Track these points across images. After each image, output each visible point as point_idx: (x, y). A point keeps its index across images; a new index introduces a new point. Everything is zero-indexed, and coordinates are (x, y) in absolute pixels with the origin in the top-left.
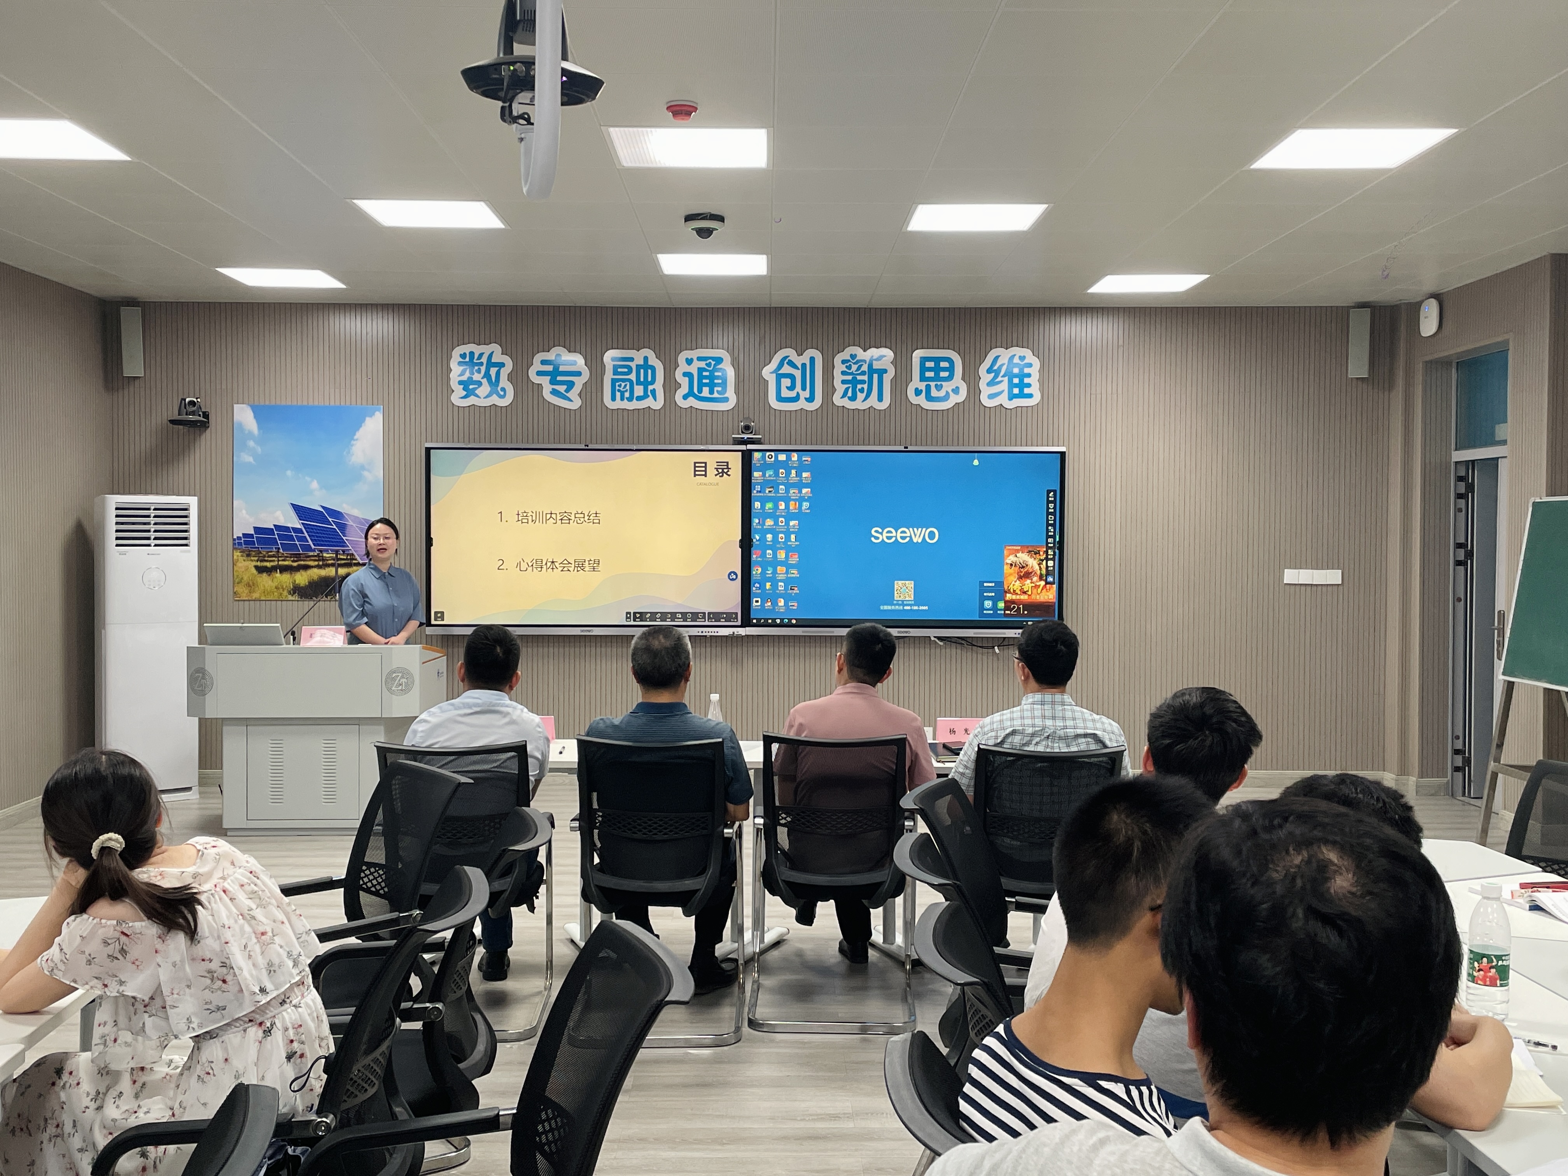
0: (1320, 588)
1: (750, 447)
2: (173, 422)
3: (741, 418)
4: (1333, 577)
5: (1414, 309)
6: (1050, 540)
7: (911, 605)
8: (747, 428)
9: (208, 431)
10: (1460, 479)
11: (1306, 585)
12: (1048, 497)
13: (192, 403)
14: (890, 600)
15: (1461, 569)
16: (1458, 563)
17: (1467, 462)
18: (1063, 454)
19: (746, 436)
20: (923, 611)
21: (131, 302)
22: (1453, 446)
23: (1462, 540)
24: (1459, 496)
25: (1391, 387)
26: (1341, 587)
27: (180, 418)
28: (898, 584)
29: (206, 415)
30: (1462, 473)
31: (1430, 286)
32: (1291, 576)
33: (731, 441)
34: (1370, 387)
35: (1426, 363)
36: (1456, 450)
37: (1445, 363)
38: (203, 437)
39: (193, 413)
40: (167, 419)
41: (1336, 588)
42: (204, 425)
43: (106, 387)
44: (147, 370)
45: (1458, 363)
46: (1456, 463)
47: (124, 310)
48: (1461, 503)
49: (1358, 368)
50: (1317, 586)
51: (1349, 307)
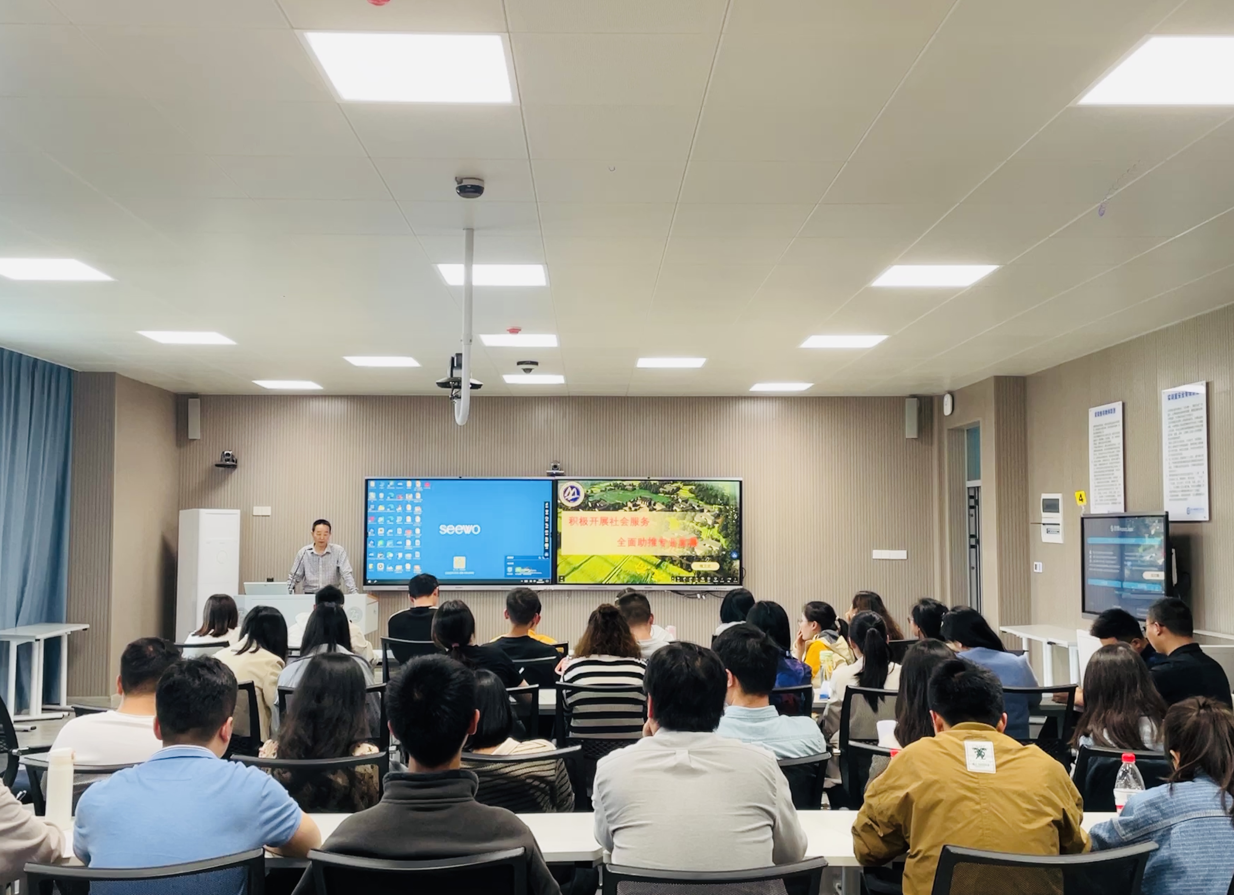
0: (894, 562)
1: (557, 478)
2: (217, 465)
3: (552, 461)
4: (902, 554)
5: (941, 398)
9: (236, 471)
10: (971, 497)
11: (886, 560)
13: (228, 455)
15: (973, 550)
16: (972, 547)
17: (974, 488)
18: (741, 482)
19: (554, 472)
21: (195, 396)
22: (966, 478)
23: (973, 533)
24: (971, 507)
25: (932, 444)
26: (907, 561)
27: (222, 463)
29: (236, 461)
30: (972, 494)
31: (947, 388)
32: (877, 554)
33: (546, 474)
34: (920, 443)
35: (949, 430)
36: (968, 480)
37: (960, 430)
38: (233, 474)
39: (228, 460)
40: (214, 463)
41: (903, 562)
42: (234, 467)
43: (177, 445)
44: (202, 435)
45: (967, 430)
46: (969, 488)
47: (190, 400)
48: (972, 511)
49: (911, 431)
50: (893, 560)
51: (907, 397)
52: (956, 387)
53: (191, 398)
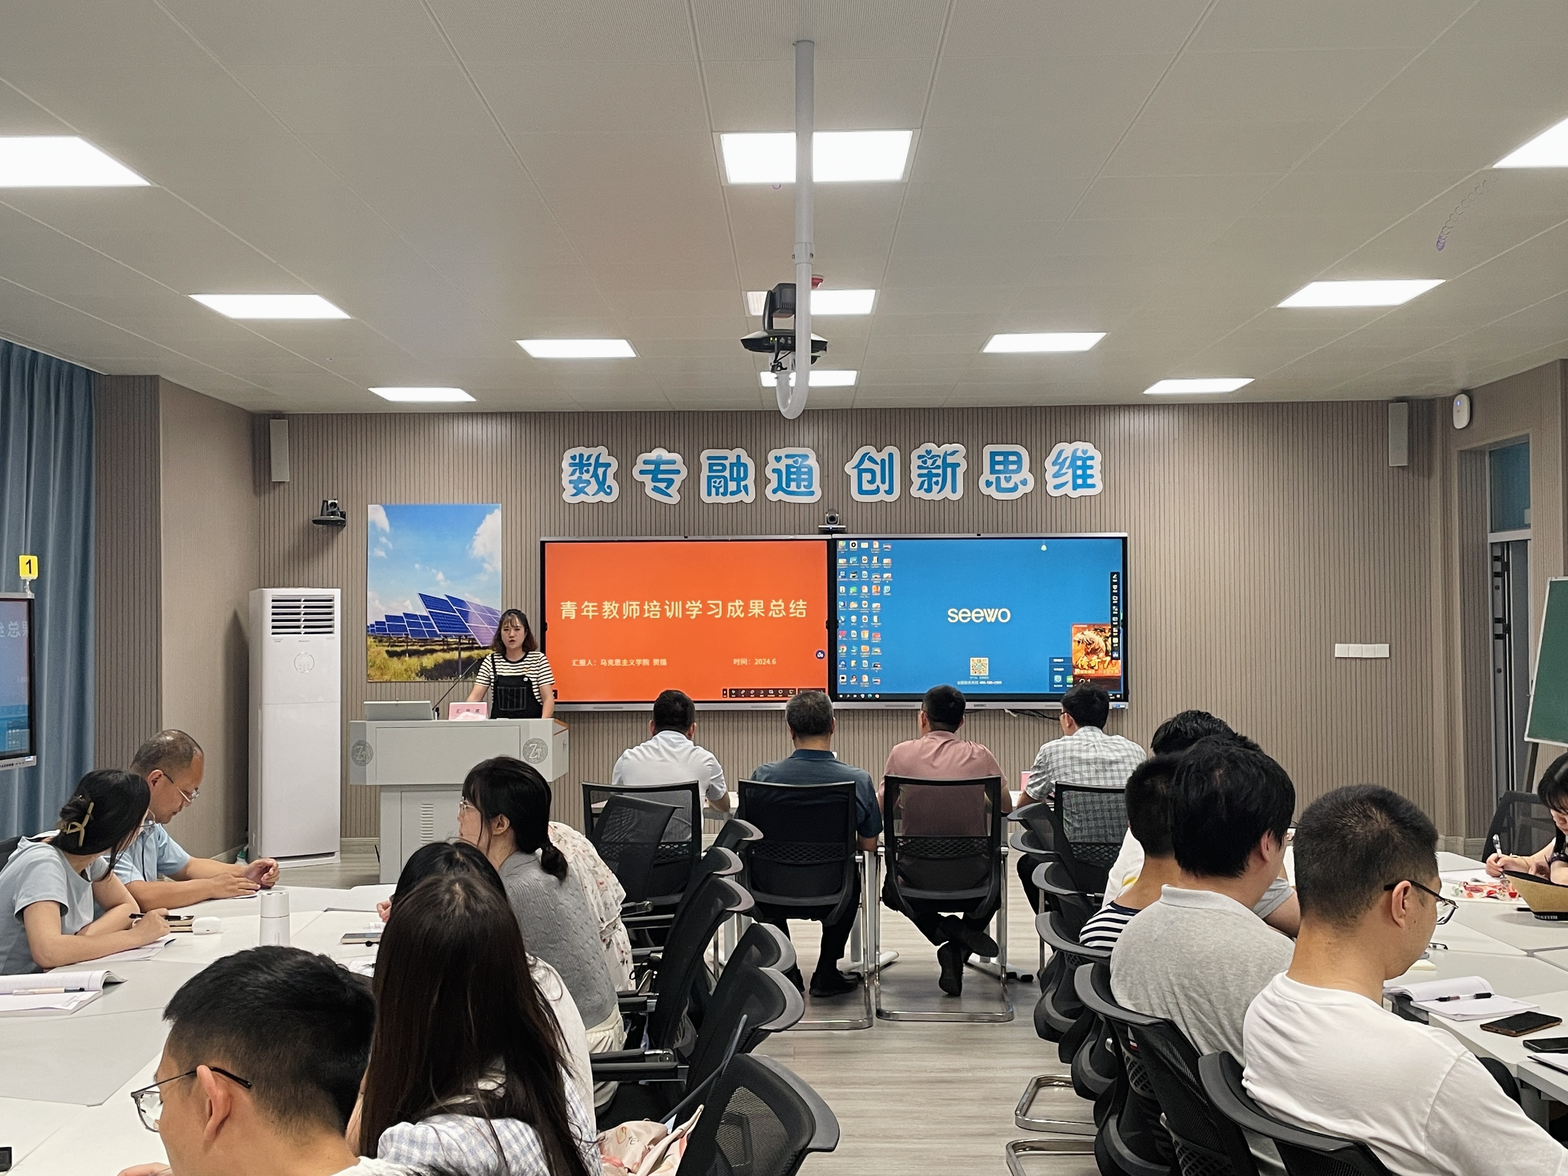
0: (1369, 661)
1: (835, 536)
2: (315, 522)
3: (826, 510)
4: (1382, 650)
5: (1448, 402)
6: (1115, 619)
7: (986, 681)
8: (832, 519)
9: (344, 529)
10: (1496, 559)
11: (1356, 658)
12: (1112, 579)
13: (334, 505)
14: (967, 677)
15: (1500, 642)
16: (1497, 637)
17: (1502, 543)
18: (1124, 539)
19: (831, 527)
20: (997, 685)
21: (279, 415)
22: (1489, 529)
23: (1500, 615)
24: (1496, 575)
25: (1430, 474)
26: (1389, 661)
27: (321, 518)
28: (974, 661)
29: (343, 515)
30: (1498, 553)
31: (1461, 384)
32: (1341, 650)
33: (817, 531)
34: (1411, 475)
35: (1461, 452)
36: (1492, 531)
37: (1477, 453)
38: (339, 534)
39: (333, 513)
40: (311, 519)
41: (1384, 661)
42: (341, 524)
43: (255, 492)
44: (292, 476)
45: (1490, 452)
46: (1492, 544)
47: (273, 422)
48: (1498, 581)
49: (1398, 457)
50: (1366, 659)
51: (1389, 402)
52: (1473, 385)
53: (274, 418)
